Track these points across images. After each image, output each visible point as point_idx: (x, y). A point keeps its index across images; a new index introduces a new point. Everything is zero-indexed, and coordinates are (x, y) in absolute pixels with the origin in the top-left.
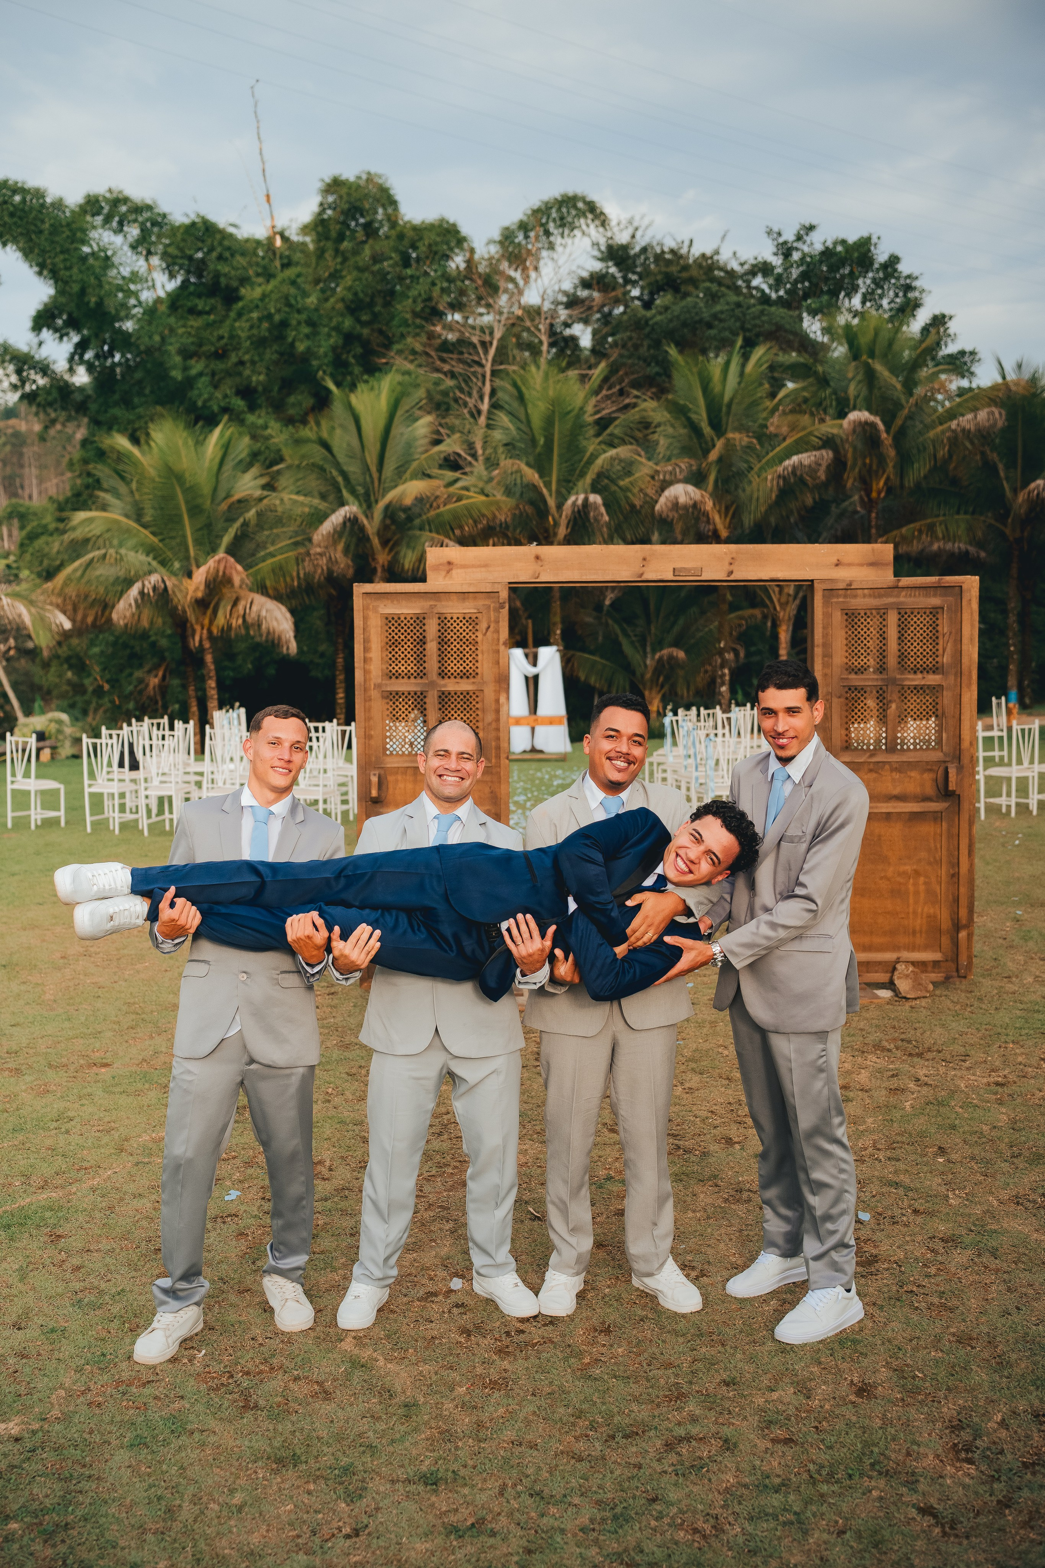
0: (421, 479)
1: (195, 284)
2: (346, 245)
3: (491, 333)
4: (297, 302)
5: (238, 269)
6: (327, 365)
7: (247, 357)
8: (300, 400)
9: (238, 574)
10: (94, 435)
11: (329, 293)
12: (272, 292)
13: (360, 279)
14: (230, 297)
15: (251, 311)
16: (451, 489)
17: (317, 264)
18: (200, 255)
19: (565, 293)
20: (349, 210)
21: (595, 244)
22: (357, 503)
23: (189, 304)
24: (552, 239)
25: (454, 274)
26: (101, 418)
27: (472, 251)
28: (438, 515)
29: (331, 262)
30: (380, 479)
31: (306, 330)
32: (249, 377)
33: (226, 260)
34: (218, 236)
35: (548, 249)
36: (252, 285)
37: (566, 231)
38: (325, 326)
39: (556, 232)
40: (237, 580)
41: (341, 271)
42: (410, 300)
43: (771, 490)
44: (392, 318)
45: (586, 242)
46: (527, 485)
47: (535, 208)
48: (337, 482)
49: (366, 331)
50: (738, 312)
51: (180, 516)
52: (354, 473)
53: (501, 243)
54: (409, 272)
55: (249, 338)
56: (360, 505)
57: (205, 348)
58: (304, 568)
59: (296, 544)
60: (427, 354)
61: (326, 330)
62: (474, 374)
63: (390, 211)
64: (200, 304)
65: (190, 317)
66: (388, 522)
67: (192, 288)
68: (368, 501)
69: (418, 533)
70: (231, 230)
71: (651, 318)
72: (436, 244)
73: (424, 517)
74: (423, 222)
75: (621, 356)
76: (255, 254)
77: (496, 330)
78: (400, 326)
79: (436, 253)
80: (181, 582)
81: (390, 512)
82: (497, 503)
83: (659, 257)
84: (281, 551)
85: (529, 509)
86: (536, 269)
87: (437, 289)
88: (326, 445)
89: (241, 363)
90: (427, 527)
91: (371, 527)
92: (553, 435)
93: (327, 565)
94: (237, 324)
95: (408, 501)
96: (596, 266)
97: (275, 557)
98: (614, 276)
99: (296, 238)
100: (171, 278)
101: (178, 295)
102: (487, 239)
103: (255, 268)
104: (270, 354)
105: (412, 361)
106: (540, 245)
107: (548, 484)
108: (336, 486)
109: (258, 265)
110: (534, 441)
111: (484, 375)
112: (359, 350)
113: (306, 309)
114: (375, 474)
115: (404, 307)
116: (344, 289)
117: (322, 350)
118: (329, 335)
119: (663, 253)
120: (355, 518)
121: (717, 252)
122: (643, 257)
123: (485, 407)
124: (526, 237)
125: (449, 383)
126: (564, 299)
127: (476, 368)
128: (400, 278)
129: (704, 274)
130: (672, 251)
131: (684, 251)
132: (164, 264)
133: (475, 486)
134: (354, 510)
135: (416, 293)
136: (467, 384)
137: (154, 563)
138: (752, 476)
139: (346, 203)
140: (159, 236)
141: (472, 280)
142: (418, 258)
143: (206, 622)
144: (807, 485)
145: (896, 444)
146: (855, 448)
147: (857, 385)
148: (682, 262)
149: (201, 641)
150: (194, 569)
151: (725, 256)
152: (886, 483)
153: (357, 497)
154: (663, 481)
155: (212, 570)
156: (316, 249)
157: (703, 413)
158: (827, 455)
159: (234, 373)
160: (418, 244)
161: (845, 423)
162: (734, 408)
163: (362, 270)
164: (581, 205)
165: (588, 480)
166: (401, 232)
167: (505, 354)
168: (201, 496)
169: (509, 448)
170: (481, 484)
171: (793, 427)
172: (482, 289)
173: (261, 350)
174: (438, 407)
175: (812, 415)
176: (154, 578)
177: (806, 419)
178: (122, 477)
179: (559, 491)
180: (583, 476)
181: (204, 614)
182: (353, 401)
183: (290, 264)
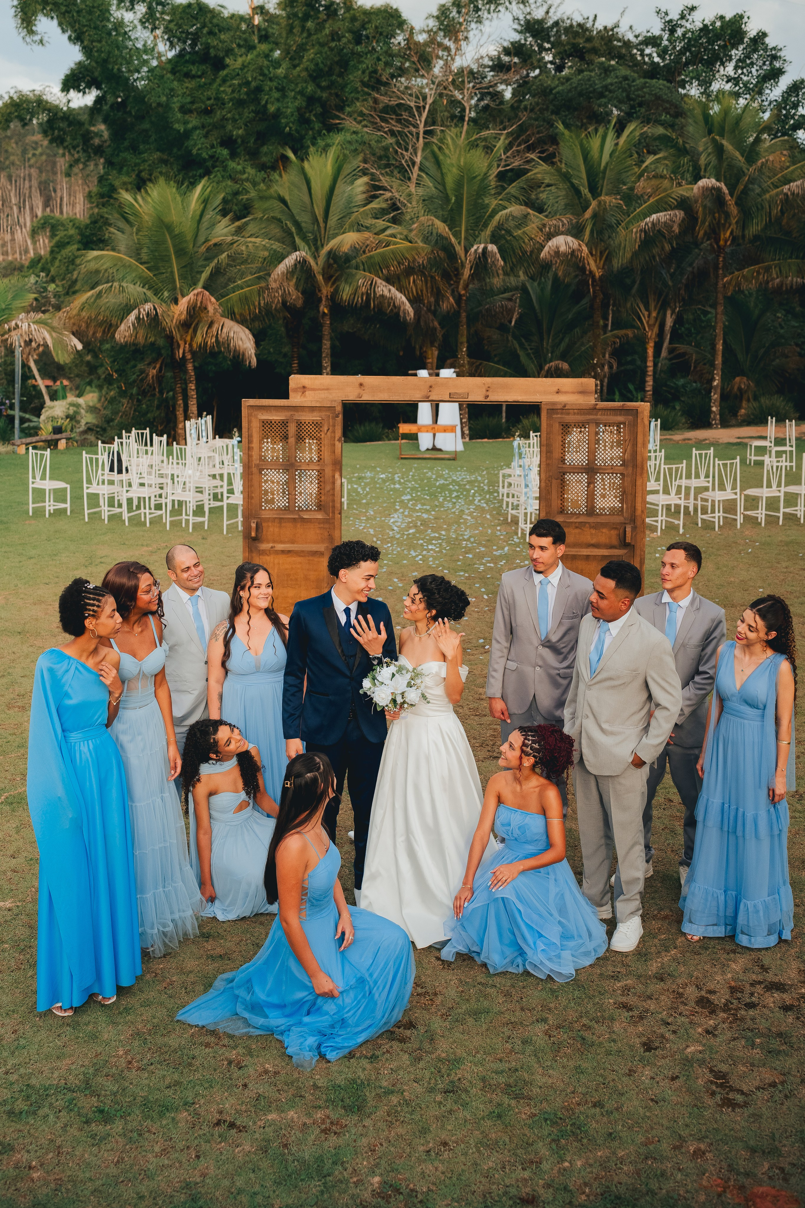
0: (358, 231)
1: (190, 53)
2: (309, 24)
3: (425, 98)
4: (270, 73)
5: (224, 42)
6: (293, 123)
7: (229, 115)
8: (271, 149)
9: (213, 303)
11: (297, 62)
12: (250, 63)
13: (321, 53)
14: (219, 64)
15: (232, 79)
16: (381, 236)
17: (287, 38)
18: (194, 30)
19: (491, 58)
21: (516, 19)
22: (306, 248)
23: (185, 69)
24: (480, 14)
25: (396, 49)
27: (412, 28)
28: (371, 257)
29: (298, 37)
30: (325, 229)
31: (276, 95)
32: (231, 131)
33: (215, 34)
34: (209, 15)
35: (477, 22)
36: (235, 55)
37: (493, 8)
38: (293, 90)
39: (483, 8)
40: (211, 309)
41: (306, 44)
42: (360, 72)
43: (636, 241)
44: (346, 85)
46: (442, 235)
48: (291, 231)
49: (325, 95)
50: (625, 84)
51: (169, 257)
52: (306, 222)
53: (438, 17)
54: (359, 48)
55: (231, 100)
56: (310, 248)
57: (197, 106)
58: (264, 300)
59: (259, 279)
60: (371, 115)
61: (293, 93)
62: (411, 133)
64: (194, 70)
65: (186, 80)
66: (331, 261)
67: (187, 57)
68: (315, 245)
69: (354, 271)
70: (219, 9)
71: (554, 88)
72: (382, 26)
73: (359, 260)
75: (530, 118)
76: (238, 28)
77: (428, 96)
78: (351, 92)
79: (382, 32)
80: (169, 306)
81: (333, 255)
82: (416, 249)
83: (568, 30)
84: (247, 284)
85: (442, 254)
86: (466, 38)
87: (381, 63)
88: (283, 201)
89: (227, 119)
90: (362, 267)
91: (317, 266)
92: (463, 195)
93: (282, 295)
94: (222, 89)
95: (345, 248)
96: (516, 37)
97: (242, 288)
98: (532, 46)
99: (272, 11)
100: (172, 46)
101: (177, 62)
102: (427, 15)
103: (237, 41)
104: (248, 113)
105: (359, 122)
106: (470, 19)
107: (457, 235)
108: (291, 234)
109: (240, 38)
110: (447, 199)
111: (418, 134)
112: (319, 110)
113: (277, 77)
114: (322, 225)
115: (355, 77)
116: (308, 60)
117: (289, 110)
118: (295, 98)
119: (571, 26)
120: (305, 261)
121: (617, 26)
122: (555, 29)
123: (418, 159)
124: (459, 12)
125: (391, 140)
126: (491, 63)
127: (412, 128)
128: (353, 53)
129: (605, 44)
130: (579, 25)
131: (589, 25)
132: (166, 37)
133: (401, 234)
134: (304, 254)
135: (364, 66)
136: (404, 140)
137: (149, 293)
138: (621, 229)
140: (162, 14)
141: (411, 56)
142: (368, 37)
143: (188, 338)
144: (664, 236)
145: (739, 203)
146: (705, 207)
147: (708, 157)
148: (587, 34)
149: (184, 354)
150: (179, 297)
151: (623, 29)
152: (731, 233)
153: (307, 242)
154: (549, 232)
155: (192, 302)
156: (287, 23)
157: (584, 176)
158: (680, 215)
159: (220, 126)
160: (367, 25)
161: (696, 188)
162: (608, 174)
163: (322, 45)
165: (489, 231)
166: (354, 15)
167: (436, 116)
168: (185, 241)
169: (428, 203)
170: (405, 232)
171: (656, 189)
172: (418, 64)
173: (241, 110)
174: (380, 159)
175: (671, 179)
176: (148, 306)
177: (666, 183)
178: (128, 222)
179: (466, 240)
180: (486, 227)
181: (187, 332)
182: (306, 166)
183: (267, 36)
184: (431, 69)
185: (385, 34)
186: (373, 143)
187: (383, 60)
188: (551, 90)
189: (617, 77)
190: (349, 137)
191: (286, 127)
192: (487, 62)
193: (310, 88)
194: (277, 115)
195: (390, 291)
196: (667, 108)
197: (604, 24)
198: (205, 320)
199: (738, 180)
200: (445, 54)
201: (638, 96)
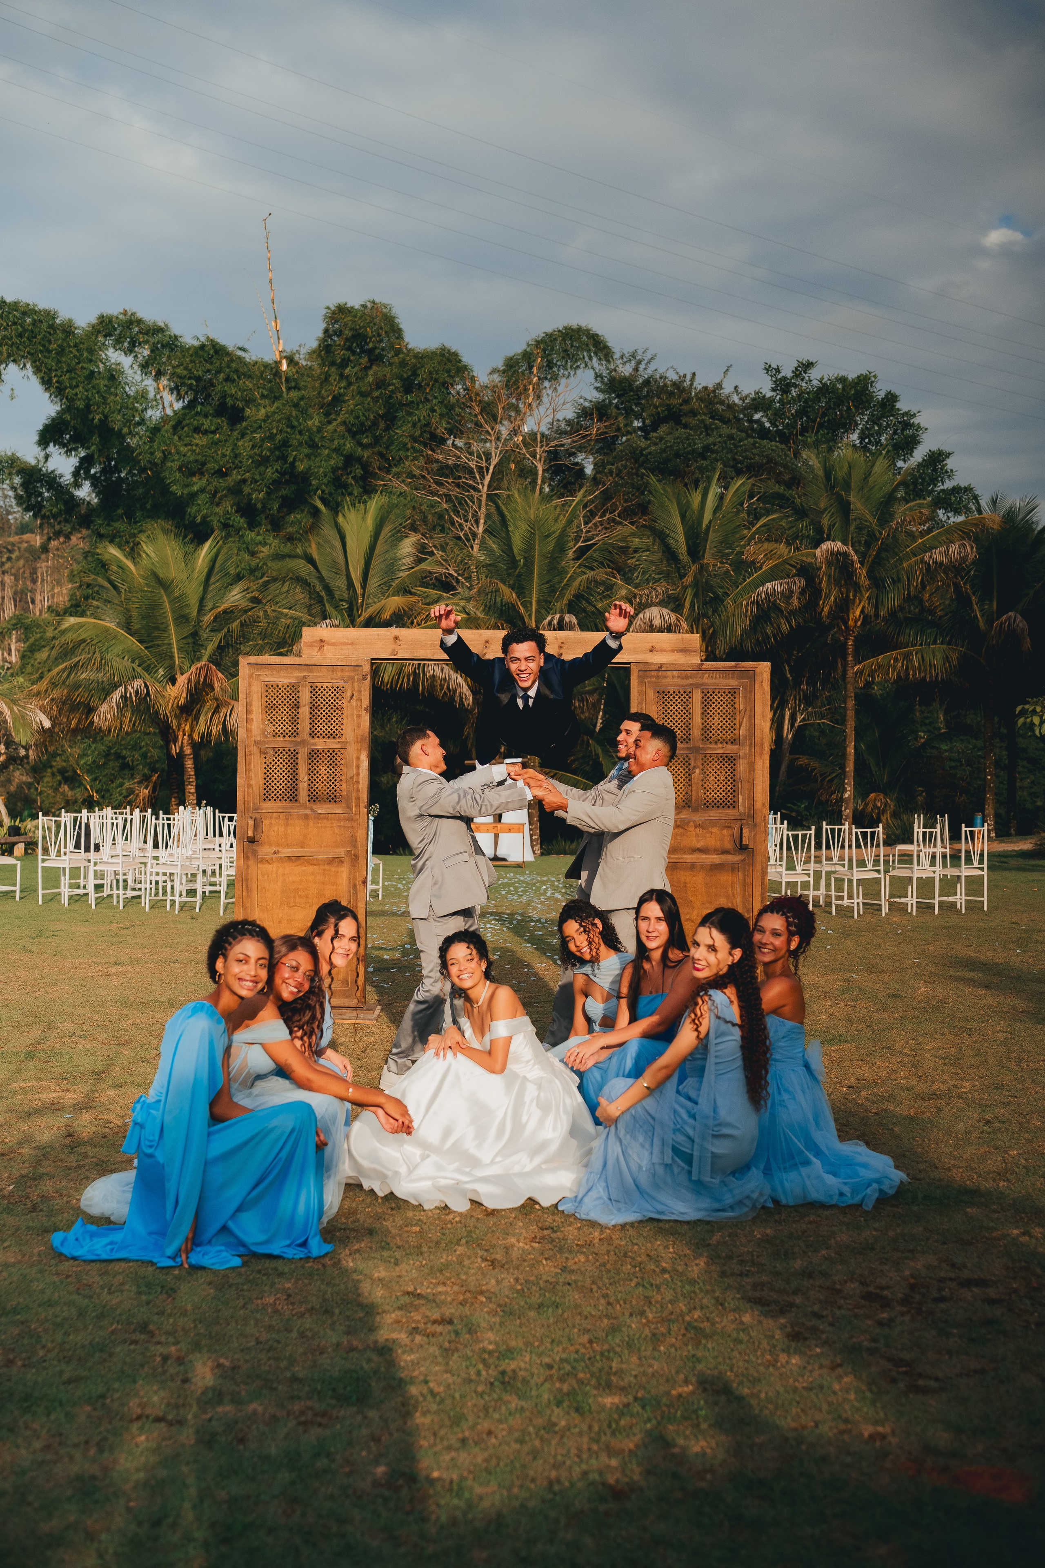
0: (403, 595)
1: (202, 403)
2: (347, 371)
3: (488, 458)
4: (300, 424)
5: (244, 391)
6: (326, 485)
7: (248, 475)
8: (298, 518)
10: (96, 546)
11: (333, 416)
12: (274, 413)
13: (362, 404)
14: (236, 417)
15: (255, 431)
17: (321, 388)
18: (208, 376)
19: (569, 422)
20: (354, 337)
21: (598, 376)
22: (339, 617)
23: (195, 422)
24: (555, 369)
25: (453, 400)
26: (102, 531)
27: (473, 379)
29: (336, 386)
30: (363, 596)
31: (306, 451)
32: (250, 494)
33: (233, 381)
34: (226, 359)
35: (550, 380)
36: (257, 405)
37: (570, 364)
38: (326, 448)
39: (559, 363)
40: (217, 685)
41: (345, 395)
42: (410, 426)
43: (745, 615)
44: (392, 443)
45: (590, 374)
46: (508, 605)
47: (539, 339)
48: (322, 597)
49: (366, 454)
50: (730, 444)
51: (167, 625)
52: (339, 588)
53: (504, 372)
54: (409, 398)
55: (251, 457)
57: (209, 466)
60: (424, 477)
61: (326, 452)
62: (471, 497)
63: (393, 338)
64: (207, 424)
65: (196, 435)
67: (198, 408)
68: (350, 615)
70: (240, 353)
71: (645, 449)
72: (438, 372)
74: (425, 350)
75: (617, 484)
76: (262, 376)
77: (493, 456)
78: (399, 450)
79: (436, 381)
80: (165, 687)
82: (476, 622)
83: (663, 389)
86: (539, 397)
87: (436, 415)
88: (311, 561)
89: (244, 481)
92: (534, 557)
94: (240, 443)
95: (386, 615)
96: (599, 397)
98: (617, 407)
99: (303, 362)
100: (179, 397)
101: (185, 415)
102: (490, 369)
103: (261, 390)
104: (270, 473)
105: (408, 484)
106: (543, 376)
107: (527, 606)
108: (320, 601)
109: (264, 387)
110: (514, 561)
111: (479, 500)
112: (359, 472)
113: (309, 430)
114: (359, 591)
115: (403, 431)
116: (347, 413)
117: (322, 470)
118: (329, 456)
119: (665, 385)
121: (719, 386)
122: (646, 389)
123: (481, 529)
124: (530, 367)
125: (445, 506)
126: (568, 428)
127: (472, 492)
128: (401, 404)
129: (706, 406)
130: (674, 384)
131: (687, 383)
132: (173, 385)
133: (457, 605)
134: (336, 622)
135: (415, 418)
136: (462, 508)
137: (139, 669)
138: (729, 601)
139: (351, 329)
140: (169, 357)
141: (470, 407)
142: (419, 385)
143: (187, 728)
144: (782, 612)
145: (870, 575)
146: (829, 576)
147: (831, 517)
148: (684, 395)
149: (182, 748)
150: (178, 676)
151: (727, 389)
152: (862, 612)
153: (340, 612)
154: (640, 604)
155: (193, 677)
156: (321, 373)
157: (682, 539)
158: (800, 583)
159: (236, 490)
160: (419, 372)
161: (818, 552)
162: (712, 536)
163: (362, 394)
164: (584, 338)
165: (565, 601)
166: (404, 359)
167: (502, 479)
168: (188, 605)
169: (491, 569)
170: (462, 603)
171: (769, 556)
172: (480, 417)
173: (262, 469)
174: (434, 528)
175: (788, 544)
176: (137, 683)
177: (782, 548)
178: (115, 587)
179: (537, 612)
180: (562, 595)
181: (187, 720)
182: (340, 519)
183: (297, 388)
184: (497, 424)
185: (441, 381)
186: (424, 508)
187: (439, 411)
188: (641, 452)
189: (720, 436)
190: (395, 499)
191: (318, 488)
192: (563, 425)
193: (349, 445)
194: (306, 477)
195: (442, 670)
196: (781, 472)
197: (704, 384)
198: (210, 705)
199: (868, 545)
200: (513, 414)
201: (746, 458)
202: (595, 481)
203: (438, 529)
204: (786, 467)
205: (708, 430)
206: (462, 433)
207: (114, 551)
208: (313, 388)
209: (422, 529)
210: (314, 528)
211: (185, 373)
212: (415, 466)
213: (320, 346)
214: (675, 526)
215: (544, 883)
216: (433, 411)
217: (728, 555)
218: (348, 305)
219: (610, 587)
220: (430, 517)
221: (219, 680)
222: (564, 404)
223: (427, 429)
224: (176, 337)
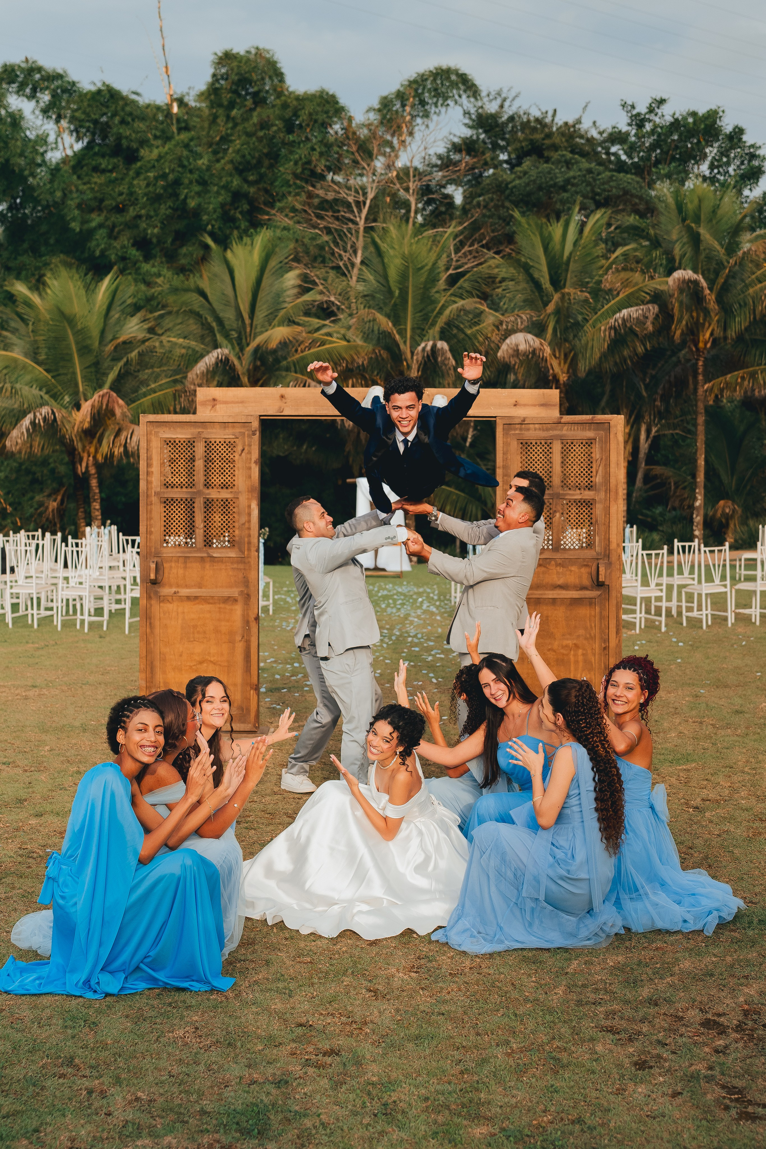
0: (288, 325)
1: (99, 145)
2: (234, 112)
3: (365, 194)
4: (190, 164)
5: (138, 132)
6: (216, 220)
7: (143, 212)
8: (189, 251)
9: (120, 407)
10: (4, 280)
11: (221, 155)
12: (167, 153)
13: (248, 143)
14: (131, 157)
15: (147, 172)
16: (316, 335)
17: (210, 128)
18: (104, 119)
19: (440, 157)
20: (240, 80)
21: (466, 113)
22: (229, 346)
23: (94, 163)
24: (427, 107)
25: (331, 139)
26: (11, 264)
27: (350, 119)
28: (303, 358)
29: (223, 127)
30: (251, 325)
31: (197, 188)
32: (145, 230)
33: (128, 124)
34: (121, 103)
35: (422, 117)
36: (151, 146)
37: (440, 102)
38: (215, 185)
39: (430, 101)
40: (118, 412)
41: (231, 135)
42: (292, 163)
43: (604, 340)
44: (275, 180)
46: (384, 332)
47: (412, 79)
48: (212, 327)
49: (252, 190)
50: (589, 177)
51: (71, 355)
52: (229, 319)
53: (379, 110)
54: (291, 138)
55: (146, 194)
56: (233, 348)
57: (107, 203)
58: (180, 403)
59: (175, 381)
60: (305, 211)
61: (215, 189)
62: (349, 230)
63: (276, 81)
64: (104, 163)
65: (94, 174)
66: (258, 363)
67: (96, 149)
68: (239, 343)
69: (284, 373)
70: (134, 97)
71: (511, 182)
72: (317, 113)
73: (289, 360)
74: (305, 93)
75: (484, 216)
76: (154, 118)
77: (369, 190)
78: (282, 186)
79: (316, 121)
80: (71, 413)
81: (259, 354)
82: (356, 347)
83: (526, 125)
84: (161, 388)
85: (384, 354)
86: (411, 134)
87: (316, 153)
88: (203, 294)
89: (139, 217)
90: (292, 368)
91: (241, 367)
92: (408, 288)
94: (135, 182)
95: (273, 345)
96: (467, 133)
97: (155, 392)
98: (484, 142)
99: (193, 104)
100: (78, 139)
101: (84, 155)
102: (366, 108)
103: (154, 132)
104: (164, 210)
105: (291, 218)
106: (415, 113)
107: (402, 333)
108: (211, 331)
109: (156, 128)
110: (390, 292)
111: (357, 232)
112: (246, 207)
113: (198, 169)
114: (247, 321)
115: (286, 169)
116: (234, 152)
117: (211, 206)
118: (218, 193)
119: (529, 121)
120: (227, 359)
121: (579, 121)
122: (510, 125)
123: (358, 260)
124: (403, 106)
125: (326, 238)
126: (439, 162)
127: (351, 225)
128: (284, 143)
129: (567, 141)
130: (537, 120)
131: (548, 120)
132: (72, 127)
133: (338, 332)
134: (226, 351)
135: (297, 156)
136: (342, 239)
137: (46, 397)
138: (588, 327)
139: (237, 74)
140: (68, 102)
141: (349, 145)
142: (300, 126)
143: (92, 450)
144: (636, 335)
145: (719, 300)
146: (681, 303)
147: (682, 247)
148: (547, 130)
149: (87, 467)
150: (82, 402)
151: (586, 125)
152: (712, 334)
153: (230, 341)
154: (506, 330)
155: (96, 404)
156: (210, 115)
157: (545, 269)
158: (653, 309)
159: (133, 225)
160: (300, 113)
161: (670, 280)
162: (572, 266)
163: (249, 135)
164: (453, 77)
165: (437, 328)
166: (286, 102)
167: (378, 212)
168: (90, 338)
169: (368, 298)
170: (343, 331)
171: (626, 284)
172: (357, 154)
173: (156, 205)
174: (315, 259)
175: (643, 272)
176: (45, 410)
177: (637, 276)
178: (23, 320)
179: (412, 338)
180: (433, 324)
181: (91, 443)
182: (229, 254)
183: (187, 129)
184: (372, 160)
185: (320, 121)
186: (306, 241)
187: (318, 150)
188: (507, 184)
189: (580, 170)
190: (278, 233)
191: (207, 225)
192: (435, 160)
193: (236, 182)
194: (197, 213)
196: (636, 204)
197: (565, 120)
198: (112, 428)
199: (717, 273)
200: (388, 150)
201: (605, 190)
202: (465, 210)
203: (320, 259)
204: (641, 198)
205: (568, 164)
206: (340, 169)
207: (20, 288)
208: (202, 128)
209: (306, 259)
210: (204, 259)
211: (83, 117)
212: (296, 201)
213: (208, 89)
214: (539, 257)
215: (420, 594)
216: (313, 149)
217: (588, 283)
218: (235, 51)
219: (478, 315)
220: (311, 248)
221: (120, 406)
222: (435, 142)
223: (307, 166)
224: (74, 84)
